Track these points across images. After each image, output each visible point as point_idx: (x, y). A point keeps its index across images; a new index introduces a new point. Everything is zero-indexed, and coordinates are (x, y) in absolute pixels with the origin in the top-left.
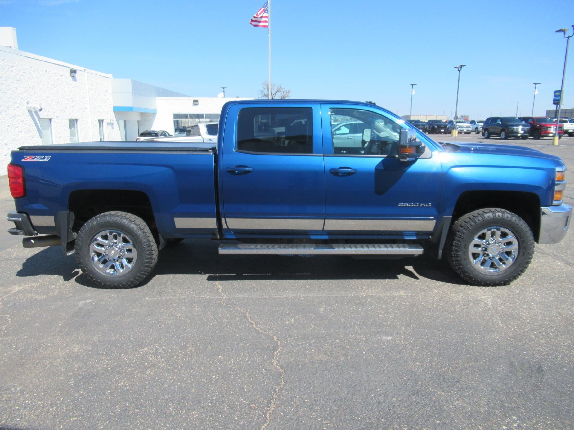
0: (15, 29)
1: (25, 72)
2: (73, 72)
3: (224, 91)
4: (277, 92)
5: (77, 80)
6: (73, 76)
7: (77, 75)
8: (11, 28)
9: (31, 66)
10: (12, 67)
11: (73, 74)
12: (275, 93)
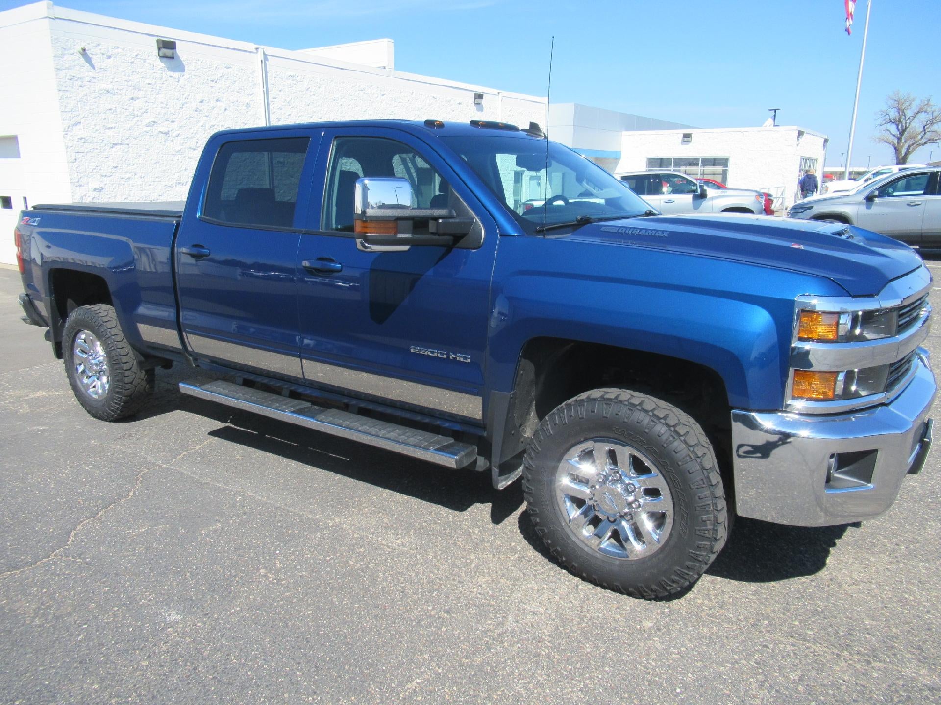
0: (392, 41)
1: (401, 101)
2: (479, 96)
3: (775, 115)
4: (919, 112)
5: (484, 109)
6: (478, 104)
7: (483, 102)
8: (386, 39)
9: (411, 92)
10: (383, 95)
11: (478, 101)
12: (912, 114)
